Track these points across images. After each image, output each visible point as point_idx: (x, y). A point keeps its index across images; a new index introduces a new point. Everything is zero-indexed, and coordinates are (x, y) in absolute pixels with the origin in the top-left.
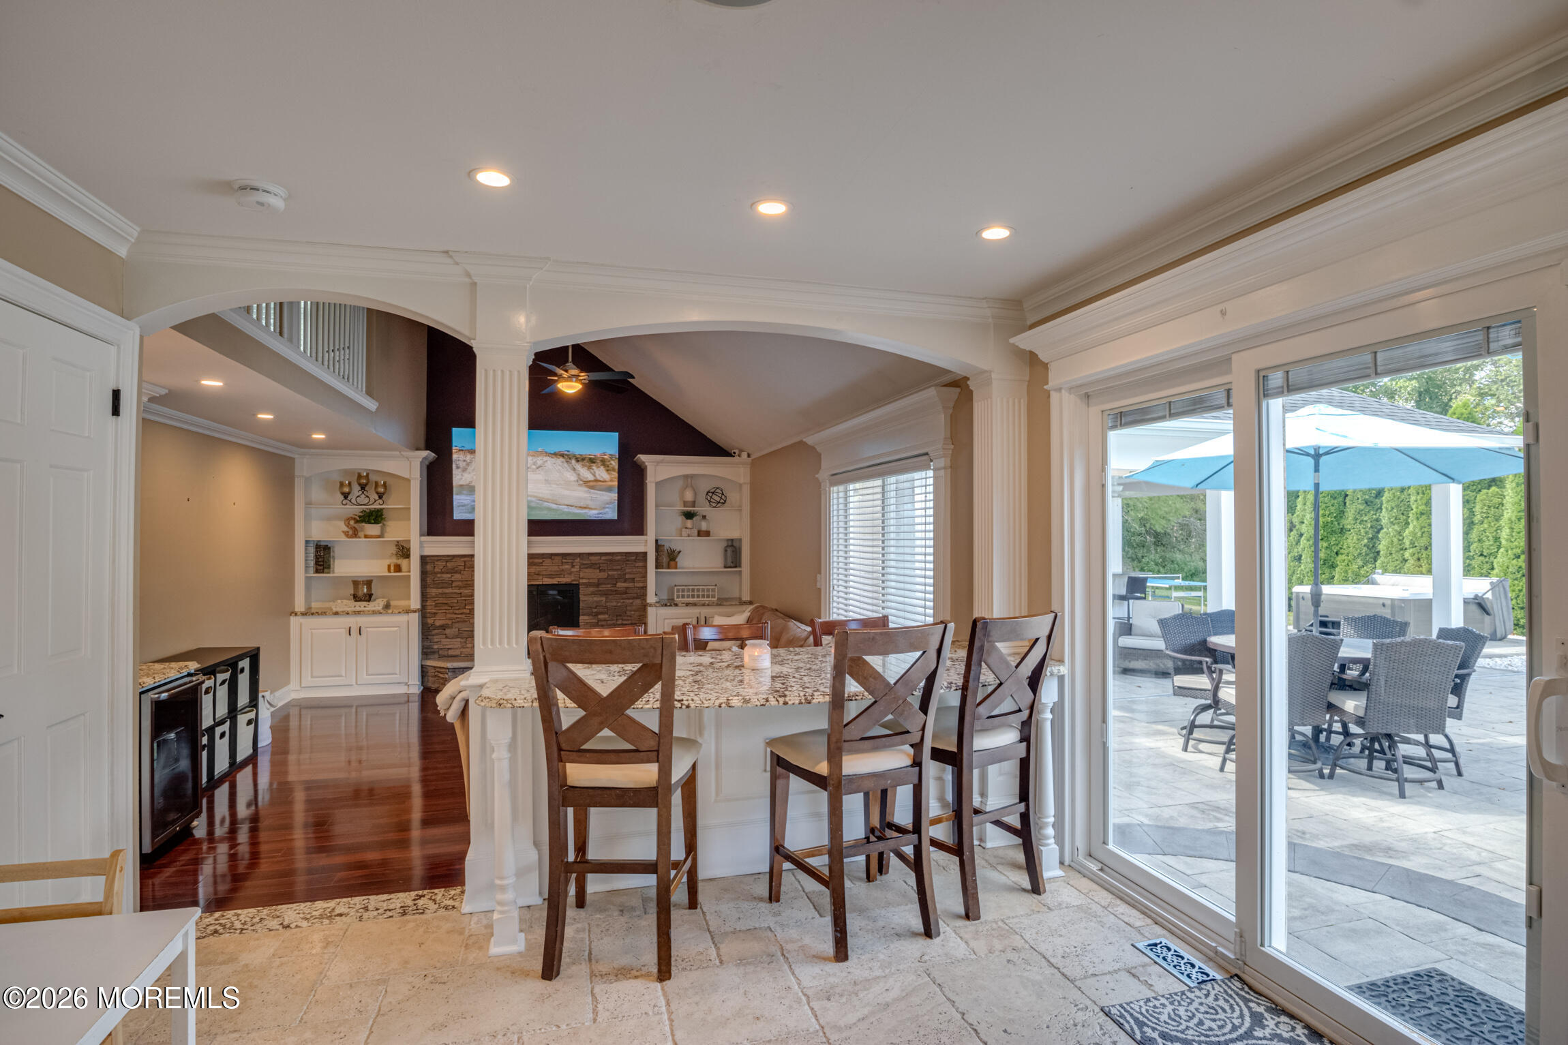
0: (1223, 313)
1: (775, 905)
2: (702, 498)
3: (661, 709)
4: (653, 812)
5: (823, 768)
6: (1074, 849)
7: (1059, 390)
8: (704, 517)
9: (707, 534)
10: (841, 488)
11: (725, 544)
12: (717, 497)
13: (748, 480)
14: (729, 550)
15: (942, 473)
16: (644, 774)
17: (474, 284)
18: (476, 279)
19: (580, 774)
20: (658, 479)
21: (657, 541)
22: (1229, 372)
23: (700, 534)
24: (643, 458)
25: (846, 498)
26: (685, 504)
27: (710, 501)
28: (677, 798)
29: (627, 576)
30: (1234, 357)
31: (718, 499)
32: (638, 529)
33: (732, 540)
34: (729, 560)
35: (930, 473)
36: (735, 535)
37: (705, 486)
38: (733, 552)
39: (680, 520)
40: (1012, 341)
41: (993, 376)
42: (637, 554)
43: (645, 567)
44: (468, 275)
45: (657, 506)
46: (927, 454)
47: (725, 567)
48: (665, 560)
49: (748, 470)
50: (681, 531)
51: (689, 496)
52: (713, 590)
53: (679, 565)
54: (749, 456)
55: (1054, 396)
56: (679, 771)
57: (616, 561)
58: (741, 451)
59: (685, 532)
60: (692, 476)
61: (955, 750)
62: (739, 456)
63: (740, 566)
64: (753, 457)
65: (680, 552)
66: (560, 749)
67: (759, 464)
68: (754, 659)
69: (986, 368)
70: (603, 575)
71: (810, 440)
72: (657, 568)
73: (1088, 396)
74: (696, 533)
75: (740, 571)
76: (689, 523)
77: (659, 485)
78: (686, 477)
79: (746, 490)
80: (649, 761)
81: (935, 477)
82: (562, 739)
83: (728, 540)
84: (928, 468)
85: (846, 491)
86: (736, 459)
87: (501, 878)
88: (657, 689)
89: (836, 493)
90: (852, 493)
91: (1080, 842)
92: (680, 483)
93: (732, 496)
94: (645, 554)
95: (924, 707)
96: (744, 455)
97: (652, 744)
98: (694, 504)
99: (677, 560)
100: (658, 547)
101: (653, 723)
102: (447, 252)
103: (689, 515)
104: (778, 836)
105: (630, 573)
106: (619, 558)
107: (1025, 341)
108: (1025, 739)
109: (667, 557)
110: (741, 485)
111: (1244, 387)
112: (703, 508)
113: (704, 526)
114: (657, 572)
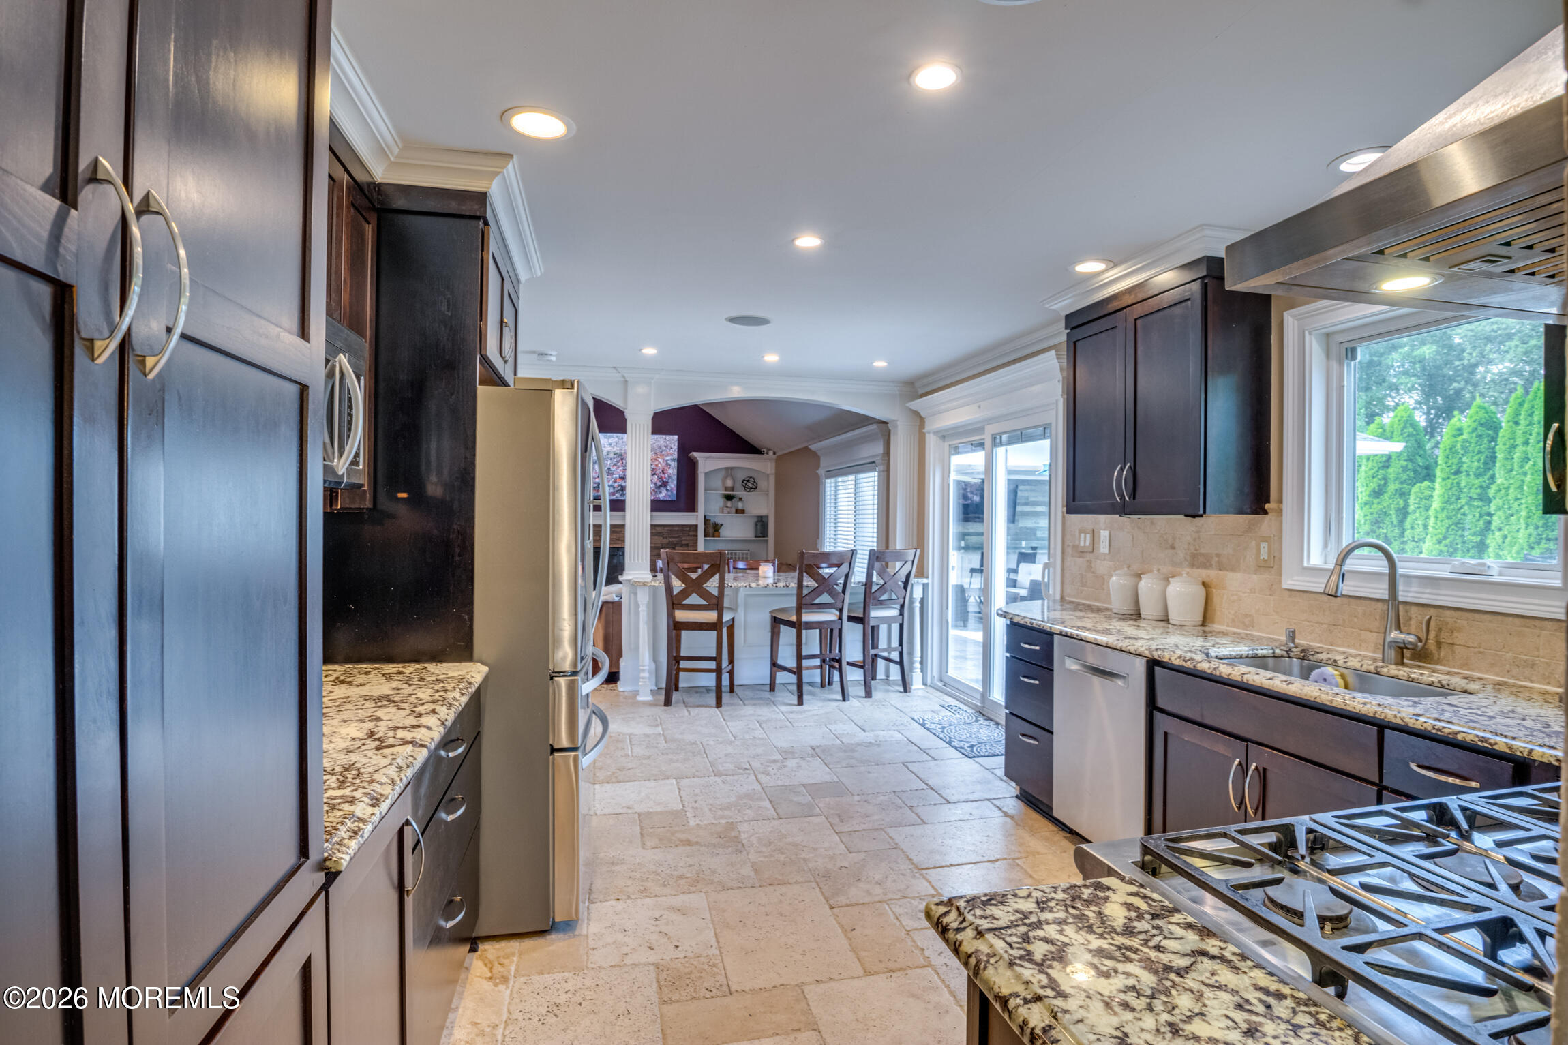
0: (979, 407)
1: (772, 693)
2: (739, 485)
3: (719, 587)
4: (715, 632)
5: (794, 618)
6: (932, 677)
7: (929, 433)
8: (740, 499)
9: (743, 511)
10: (833, 480)
11: (756, 520)
12: (750, 484)
13: (774, 471)
14: (759, 524)
15: (882, 473)
16: (711, 616)
17: (626, 381)
18: (627, 379)
19: (681, 615)
20: (707, 470)
21: (705, 516)
22: (984, 433)
23: (737, 511)
24: (695, 454)
25: (836, 487)
26: (726, 489)
27: (745, 487)
28: (725, 630)
29: (684, 542)
30: (986, 427)
31: (751, 486)
32: (691, 507)
33: (761, 517)
34: (759, 532)
35: (876, 474)
36: (762, 511)
37: (741, 476)
38: (761, 525)
39: (721, 502)
40: (908, 405)
41: (898, 423)
42: (690, 526)
43: (696, 536)
44: (624, 377)
45: (706, 490)
46: (874, 462)
47: (756, 537)
48: (711, 530)
49: (774, 464)
50: (723, 509)
51: (729, 483)
52: (747, 554)
53: (721, 535)
54: (774, 453)
55: (927, 435)
56: (727, 617)
57: (675, 531)
58: (768, 450)
59: (726, 510)
60: (732, 469)
61: (861, 616)
62: (767, 453)
63: (767, 536)
64: (777, 454)
65: (722, 525)
66: (673, 604)
67: (780, 460)
68: (765, 572)
69: (894, 418)
70: (665, 541)
71: (812, 447)
72: (705, 536)
73: (944, 437)
74: (734, 511)
75: (767, 541)
76: (729, 504)
77: (707, 474)
78: (727, 469)
79: (772, 480)
80: (713, 609)
81: (879, 476)
82: (674, 598)
83: (758, 517)
84: (875, 471)
85: (836, 482)
86: (765, 456)
87: (643, 666)
88: (717, 576)
89: (829, 483)
90: (840, 484)
91: (936, 674)
92: (723, 473)
93: (762, 484)
94: (696, 526)
95: (844, 592)
96: (771, 453)
97: (714, 601)
98: (732, 489)
99: (720, 531)
100: (706, 521)
101: (715, 593)
102: (615, 368)
103: (729, 498)
104: (774, 658)
105: (686, 540)
106: (677, 528)
107: (915, 405)
108: (902, 614)
109: (713, 529)
110: (768, 475)
111: (988, 443)
112: (740, 492)
113: (740, 506)
114: (705, 540)
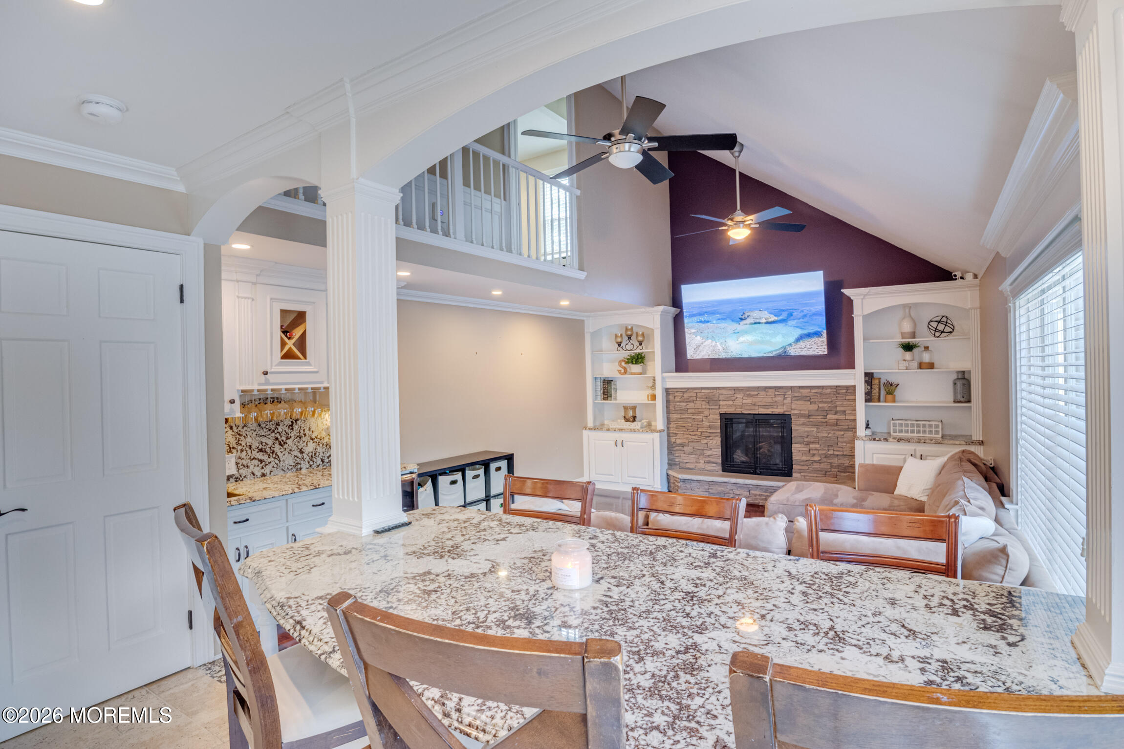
2: (923, 329)
8: (927, 348)
9: (931, 366)
11: (955, 376)
12: (942, 326)
13: (976, 305)
14: (959, 384)
20: (866, 313)
21: (867, 374)
23: (921, 366)
24: (848, 291)
26: (903, 335)
27: (933, 331)
29: (836, 409)
31: (943, 328)
32: (847, 362)
33: (961, 372)
34: (959, 394)
36: (963, 364)
37: (927, 315)
38: (963, 380)
39: (897, 352)
42: (847, 387)
43: (854, 400)
45: (865, 339)
47: (955, 402)
48: (876, 393)
49: (973, 293)
50: (899, 363)
51: (908, 326)
52: (937, 426)
53: (897, 398)
57: (826, 394)
58: (965, 272)
59: (903, 364)
60: (910, 306)
62: (963, 278)
63: (970, 401)
64: (979, 277)
65: (899, 384)
70: (814, 407)
72: (867, 401)
74: (916, 365)
75: (971, 407)
76: (908, 355)
77: (866, 318)
78: (904, 306)
79: (976, 316)
83: (958, 372)
86: (960, 282)
92: (896, 313)
93: (960, 324)
94: (854, 387)
96: (969, 277)
98: (913, 335)
99: (896, 393)
100: (869, 377)
103: (908, 347)
105: (842, 406)
106: (829, 391)
109: (880, 390)
110: (969, 311)
112: (924, 338)
113: (926, 357)
114: (866, 406)
